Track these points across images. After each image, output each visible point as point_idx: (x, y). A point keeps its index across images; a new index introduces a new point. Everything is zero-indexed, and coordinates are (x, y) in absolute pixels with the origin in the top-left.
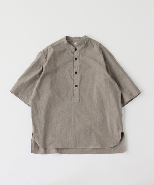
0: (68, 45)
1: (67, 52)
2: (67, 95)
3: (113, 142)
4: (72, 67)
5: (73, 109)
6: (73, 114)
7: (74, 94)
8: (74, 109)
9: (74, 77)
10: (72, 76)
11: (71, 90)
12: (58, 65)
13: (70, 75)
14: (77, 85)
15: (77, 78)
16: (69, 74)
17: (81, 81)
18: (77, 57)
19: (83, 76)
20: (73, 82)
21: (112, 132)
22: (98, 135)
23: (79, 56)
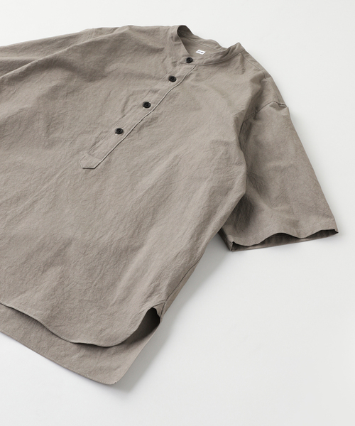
0: (176, 43)
1: (162, 58)
2: (72, 137)
3: (102, 331)
4: (145, 91)
5: (57, 176)
6: (45, 187)
7: (97, 145)
8: (60, 177)
9: (132, 111)
10: (130, 107)
11: (96, 135)
12: (111, 67)
13: (126, 102)
14: (125, 131)
15: (137, 115)
16: (124, 101)
17: (142, 127)
18: (179, 77)
19: (159, 120)
20: (118, 119)
21: (124, 299)
22: (66, 283)
23: (186, 77)
